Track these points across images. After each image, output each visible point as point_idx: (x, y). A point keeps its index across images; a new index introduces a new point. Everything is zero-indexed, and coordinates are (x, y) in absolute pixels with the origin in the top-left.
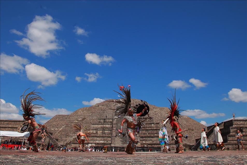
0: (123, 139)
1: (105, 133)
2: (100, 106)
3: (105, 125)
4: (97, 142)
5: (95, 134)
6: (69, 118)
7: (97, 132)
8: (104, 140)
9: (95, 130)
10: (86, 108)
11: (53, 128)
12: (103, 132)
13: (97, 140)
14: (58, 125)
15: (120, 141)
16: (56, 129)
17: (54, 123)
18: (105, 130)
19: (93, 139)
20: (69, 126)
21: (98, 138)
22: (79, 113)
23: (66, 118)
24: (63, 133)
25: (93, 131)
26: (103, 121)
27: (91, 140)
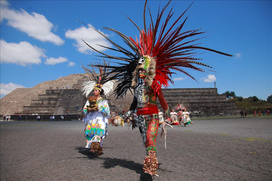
0: (65, 109)
1: (51, 104)
2: (63, 80)
3: (51, 96)
4: (42, 112)
5: (41, 104)
6: (30, 91)
7: (43, 103)
8: (48, 110)
9: (41, 100)
10: (49, 82)
11: (12, 101)
12: (48, 102)
13: (41, 110)
14: (17, 98)
15: (63, 110)
16: (15, 101)
17: (14, 96)
18: (50, 100)
19: (38, 109)
20: (27, 98)
21: (42, 109)
22: (41, 87)
23: (27, 91)
24: (19, 105)
25: (39, 102)
26: (51, 92)
27: (36, 110)
